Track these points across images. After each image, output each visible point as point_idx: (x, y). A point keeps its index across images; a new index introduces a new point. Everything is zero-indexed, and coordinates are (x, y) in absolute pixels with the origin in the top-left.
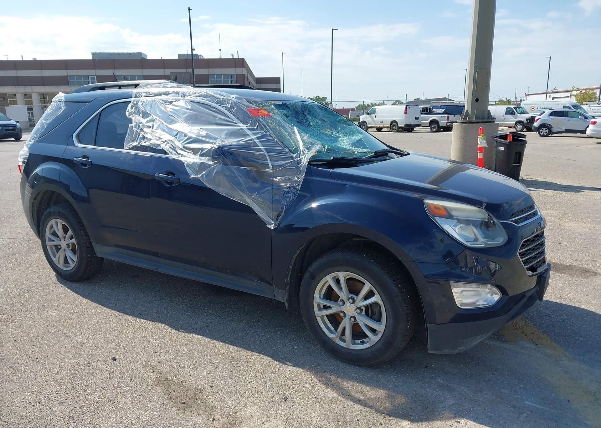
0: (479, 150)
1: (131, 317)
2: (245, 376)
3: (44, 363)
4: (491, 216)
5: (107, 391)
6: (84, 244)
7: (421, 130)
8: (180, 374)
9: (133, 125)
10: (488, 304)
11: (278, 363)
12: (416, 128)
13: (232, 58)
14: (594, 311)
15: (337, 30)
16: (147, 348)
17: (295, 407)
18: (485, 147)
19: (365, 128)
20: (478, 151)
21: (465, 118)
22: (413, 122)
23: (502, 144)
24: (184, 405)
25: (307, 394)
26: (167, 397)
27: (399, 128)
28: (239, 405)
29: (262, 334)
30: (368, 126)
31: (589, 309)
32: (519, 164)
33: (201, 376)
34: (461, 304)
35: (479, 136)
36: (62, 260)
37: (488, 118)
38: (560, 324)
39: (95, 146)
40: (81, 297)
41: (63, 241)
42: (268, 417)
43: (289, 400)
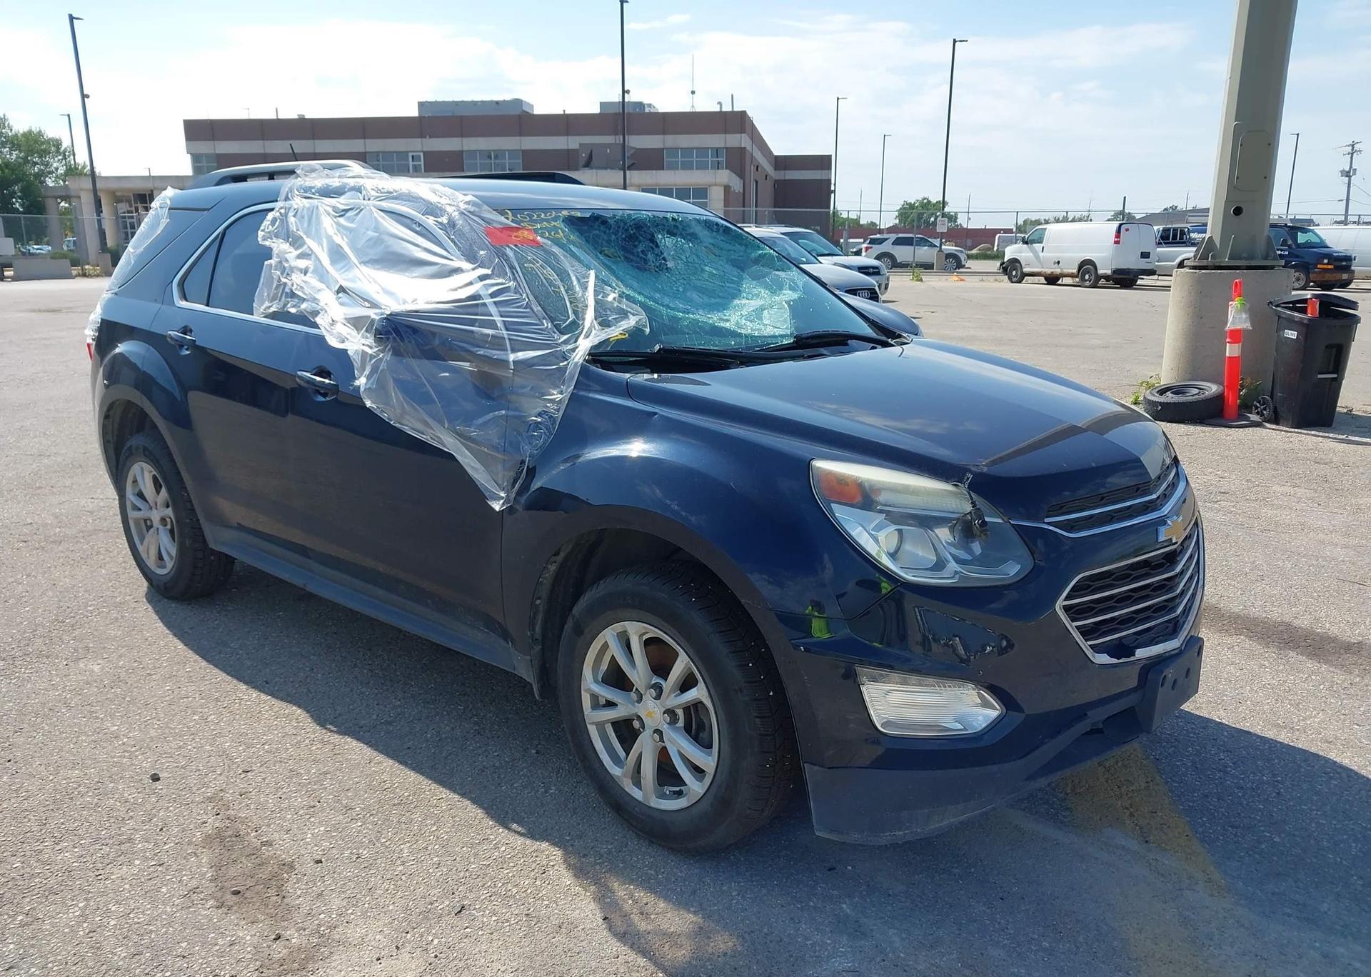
0: (1230, 338)
1: (245, 687)
2: (402, 846)
3: (17, 772)
4: (979, 509)
5: (100, 848)
6: (187, 520)
7: (1159, 283)
8: (269, 826)
9: (273, 262)
10: (965, 729)
11: (491, 823)
12: (1143, 279)
13: (718, 110)
14: (1355, 768)
15: (967, 41)
16: (236, 760)
17: (470, 930)
18: (1246, 330)
19: (1016, 276)
20: (1228, 340)
21: (1204, 257)
22: (1134, 263)
23: (1292, 324)
24: (234, 898)
25: (515, 904)
26: (212, 876)
27: (1099, 277)
28: (350, 911)
29: (496, 751)
30: (1025, 270)
31: (1346, 762)
32: (1335, 376)
33: (309, 836)
34: (887, 724)
35: (1230, 303)
36: (153, 553)
37: (1266, 258)
38: (1240, 794)
39: (207, 305)
40: (171, 636)
41: (155, 511)
42: (397, 948)
43: (467, 913)
